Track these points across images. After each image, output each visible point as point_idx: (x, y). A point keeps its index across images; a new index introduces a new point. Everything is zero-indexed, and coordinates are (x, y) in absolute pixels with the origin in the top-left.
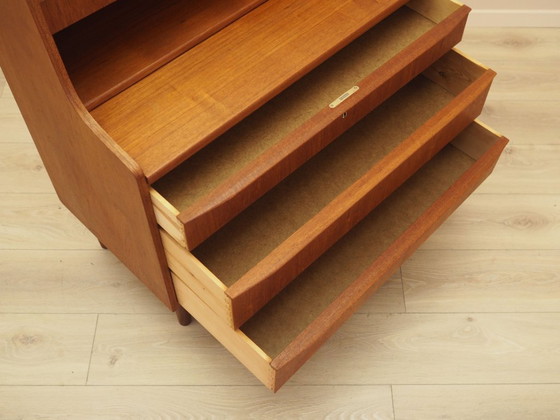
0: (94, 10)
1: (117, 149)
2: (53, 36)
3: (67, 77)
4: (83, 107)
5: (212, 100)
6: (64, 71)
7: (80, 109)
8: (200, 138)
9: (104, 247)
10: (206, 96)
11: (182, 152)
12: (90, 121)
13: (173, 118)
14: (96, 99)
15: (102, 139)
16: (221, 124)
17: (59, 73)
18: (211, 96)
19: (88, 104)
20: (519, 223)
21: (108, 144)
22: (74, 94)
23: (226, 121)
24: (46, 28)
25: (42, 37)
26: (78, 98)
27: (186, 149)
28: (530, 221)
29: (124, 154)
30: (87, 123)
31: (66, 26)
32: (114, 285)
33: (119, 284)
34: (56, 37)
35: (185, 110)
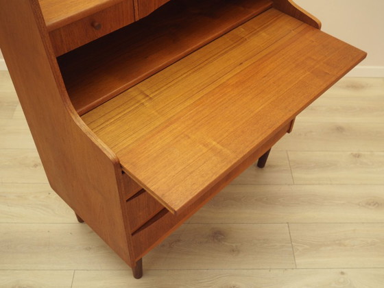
0: (87, 42)
1: (99, 143)
2: (57, 58)
3: (64, 89)
4: (75, 112)
5: (219, 147)
6: (63, 85)
7: (73, 113)
8: (215, 177)
9: (81, 220)
10: (214, 143)
11: (201, 189)
12: (80, 122)
13: (192, 161)
14: (84, 108)
15: (88, 136)
16: (229, 166)
17: (59, 86)
18: (218, 143)
19: (79, 111)
20: (370, 205)
21: (93, 139)
22: (69, 102)
23: (233, 163)
24: (51, 51)
25: (48, 58)
26: (72, 105)
27: (205, 186)
28: (377, 203)
29: (105, 146)
30: (78, 124)
31: (66, 52)
32: (86, 249)
33: (90, 248)
34: (59, 59)
35: (199, 154)
